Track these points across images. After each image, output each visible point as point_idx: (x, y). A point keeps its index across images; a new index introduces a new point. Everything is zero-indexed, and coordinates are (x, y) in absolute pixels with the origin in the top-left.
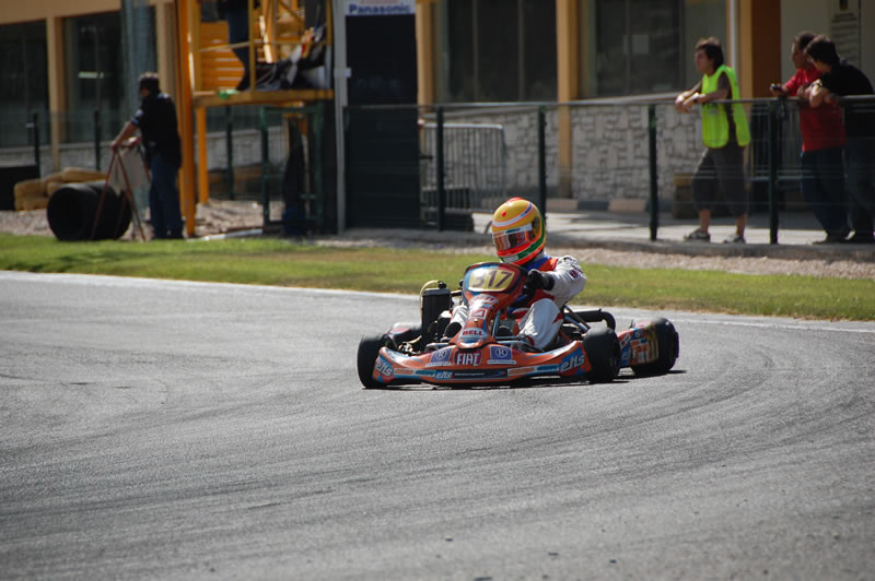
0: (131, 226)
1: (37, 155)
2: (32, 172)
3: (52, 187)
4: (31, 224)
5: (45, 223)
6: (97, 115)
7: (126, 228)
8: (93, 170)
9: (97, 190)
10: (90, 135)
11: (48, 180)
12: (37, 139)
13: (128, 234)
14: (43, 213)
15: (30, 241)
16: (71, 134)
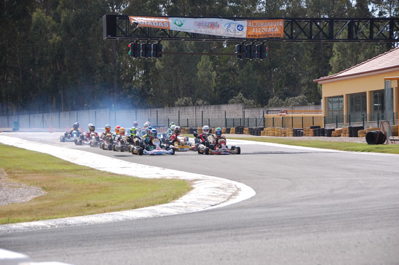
0: (386, 141)
1: (364, 123)
2: (362, 128)
3: (367, 132)
4: (361, 140)
5: (365, 140)
6: (378, 114)
7: (385, 141)
8: (377, 127)
9: (377, 132)
10: (376, 119)
11: (366, 130)
12: (363, 120)
13: (385, 143)
14: (365, 137)
15: (361, 144)
16: (372, 119)
